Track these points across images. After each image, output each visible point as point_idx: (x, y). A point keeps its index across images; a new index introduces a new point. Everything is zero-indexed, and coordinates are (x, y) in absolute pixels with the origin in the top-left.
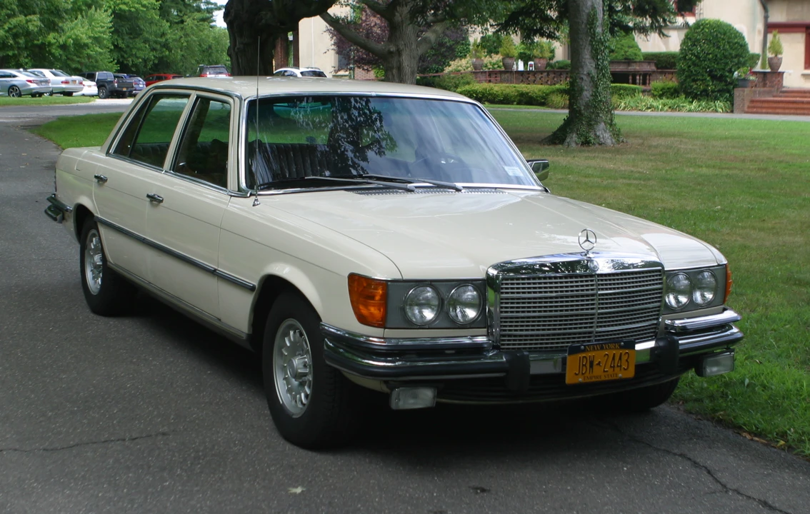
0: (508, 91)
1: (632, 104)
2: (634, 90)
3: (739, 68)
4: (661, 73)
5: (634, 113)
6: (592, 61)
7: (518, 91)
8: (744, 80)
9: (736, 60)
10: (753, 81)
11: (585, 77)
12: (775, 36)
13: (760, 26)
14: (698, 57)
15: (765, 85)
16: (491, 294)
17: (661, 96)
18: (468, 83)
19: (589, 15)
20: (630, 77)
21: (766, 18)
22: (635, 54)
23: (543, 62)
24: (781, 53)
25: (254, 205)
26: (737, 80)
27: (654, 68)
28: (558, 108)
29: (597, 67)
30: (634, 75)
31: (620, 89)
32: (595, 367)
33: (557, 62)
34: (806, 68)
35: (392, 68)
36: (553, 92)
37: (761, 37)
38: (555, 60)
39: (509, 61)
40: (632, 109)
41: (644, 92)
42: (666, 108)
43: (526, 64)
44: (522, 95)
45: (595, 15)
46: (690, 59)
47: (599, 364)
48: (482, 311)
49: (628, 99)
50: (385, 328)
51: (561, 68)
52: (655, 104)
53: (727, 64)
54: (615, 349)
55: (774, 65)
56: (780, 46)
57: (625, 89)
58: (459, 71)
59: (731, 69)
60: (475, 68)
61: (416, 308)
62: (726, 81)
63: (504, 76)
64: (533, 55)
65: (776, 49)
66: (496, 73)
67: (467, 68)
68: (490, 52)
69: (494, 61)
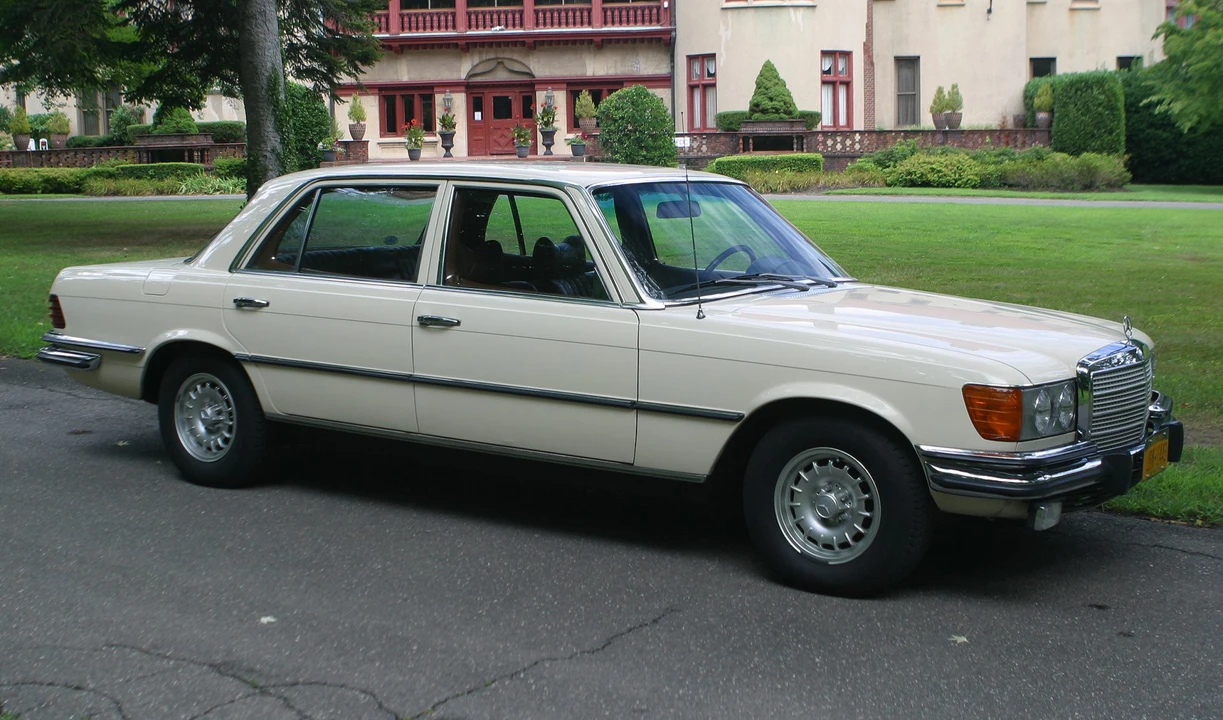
0: (27, 177)
1: (196, 187)
2: (195, 170)
3: (321, 139)
4: (221, 147)
5: (200, 197)
7: (43, 176)
8: (331, 151)
10: (341, 154)
11: (268, 155)
12: (355, 99)
15: (349, 154)
17: (229, 175)
20: (186, 154)
22: (189, 126)
23: (61, 138)
24: (364, 120)
26: (323, 152)
27: (211, 142)
28: (100, 195)
30: (191, 151)
31: (178, 168)
33: (73, 138)
36: (89, 176)
40: (196, 192)
41: (206, 170)
42: (238, 189)
44: (47, 180)
49: (189, 181)
51: (79, 146)
52: (223, 185)
53: (307, 133)
55: (357, 131)
56: (362, 111)
57: (183, 168)
62: (309, 154)
63: (17, 158)
64: (43, 131)
65: (357, 114)
66: (1, 154)
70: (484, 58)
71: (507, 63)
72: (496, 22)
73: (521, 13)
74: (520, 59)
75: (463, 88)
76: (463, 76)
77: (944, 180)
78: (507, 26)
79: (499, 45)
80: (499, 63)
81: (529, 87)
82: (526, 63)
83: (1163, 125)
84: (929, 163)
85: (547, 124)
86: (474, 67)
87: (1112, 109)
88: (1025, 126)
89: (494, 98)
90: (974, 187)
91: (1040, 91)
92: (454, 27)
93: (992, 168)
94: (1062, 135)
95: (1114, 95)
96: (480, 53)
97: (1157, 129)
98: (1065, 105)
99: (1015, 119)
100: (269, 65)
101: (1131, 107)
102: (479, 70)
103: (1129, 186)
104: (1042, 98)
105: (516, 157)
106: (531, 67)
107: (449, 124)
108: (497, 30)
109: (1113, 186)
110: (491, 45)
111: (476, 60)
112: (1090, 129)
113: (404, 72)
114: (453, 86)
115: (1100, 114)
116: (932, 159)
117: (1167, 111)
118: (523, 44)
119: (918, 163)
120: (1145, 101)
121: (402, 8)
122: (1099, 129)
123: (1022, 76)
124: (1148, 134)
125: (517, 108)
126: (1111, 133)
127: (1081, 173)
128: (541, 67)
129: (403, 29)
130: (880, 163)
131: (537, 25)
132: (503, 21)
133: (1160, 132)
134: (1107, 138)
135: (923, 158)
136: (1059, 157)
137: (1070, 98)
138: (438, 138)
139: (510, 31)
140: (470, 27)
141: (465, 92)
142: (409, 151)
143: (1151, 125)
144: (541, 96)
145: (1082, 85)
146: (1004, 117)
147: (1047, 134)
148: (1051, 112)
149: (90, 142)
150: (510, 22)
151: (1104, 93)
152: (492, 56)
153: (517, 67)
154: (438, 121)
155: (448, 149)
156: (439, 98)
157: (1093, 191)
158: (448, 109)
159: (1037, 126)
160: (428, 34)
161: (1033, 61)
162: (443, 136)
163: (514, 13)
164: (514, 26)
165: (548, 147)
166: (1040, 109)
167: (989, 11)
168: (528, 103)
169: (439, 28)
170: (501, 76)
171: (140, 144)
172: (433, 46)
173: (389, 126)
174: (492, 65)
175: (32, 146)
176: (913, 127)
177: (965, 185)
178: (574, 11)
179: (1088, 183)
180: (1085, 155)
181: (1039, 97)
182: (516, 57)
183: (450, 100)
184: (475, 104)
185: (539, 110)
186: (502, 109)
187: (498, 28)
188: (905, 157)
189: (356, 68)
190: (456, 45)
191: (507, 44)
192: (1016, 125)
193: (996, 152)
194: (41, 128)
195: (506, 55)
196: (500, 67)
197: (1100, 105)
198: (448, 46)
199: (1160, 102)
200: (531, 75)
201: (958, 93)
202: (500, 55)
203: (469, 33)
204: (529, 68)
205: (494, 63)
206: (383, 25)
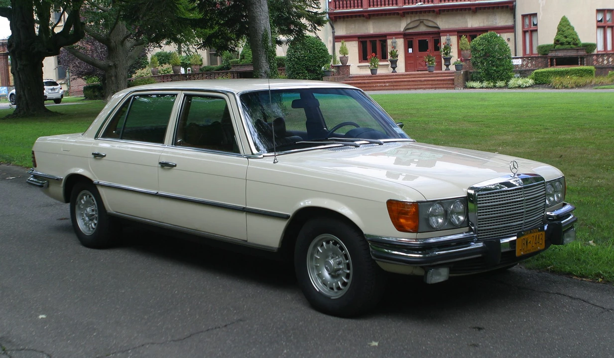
3: (324, 64)
6: (267, 64)
8: (328, 71)
9: (322, 60)
10: (333, 72)
11: (263, 74)
12: (343, 44)
13: (331, 38)
14: (298, 59)
15: (339, 74)
16: (471, 206)
19: (263, 35)
21: (333, 33)
23: (198, 67)
24: (348, 54)
25: (274, 163)
26: (324, 72)
29: (270, 67)
32: (528, 244)
33: (204, 67)
34: (360, 62)
35: (111, 77)
37: (331, 45)
38: (203, 66)
39: (177, 68)
43: (186, 70)
45: (267, 35)
46: (294, 60)
47: (530, 242)
48: (467, 216)
50: (417, 233)
51: (207, 71)
53: (317, 62)
54: (536, 232)
55: (344, 60)
56: (346, 50)
58: (143, 76)
59: (319, 65)
60: (153, 74)
61: (434, 218)
62: (317, 73)
63: (174, 78)
64: (189, 64)
65: (344, 51)
66: (167, 76)
67: (148, 74)
68: (161, 63)
69: (165, 69)
70: (413, 20)
71: (425, 22)
72: (418, 0)
74: (431, 20)
75: (402, 36)
76: (402, 30)
78: (424, 2)
79: (421, 12)
80: (421, 22)
81: (437, 34)
82: (435, 21)
85: (446, 54)
86: (407, 25)
89: (419, 41)
92: (397, 4)
96: (411, 17)
100: (263, 28)
102: (410, 26)
105: (427, 72)
106: (438, 24)
107: (394, 55)
108: (419, 4)
110: (416, 12)
111: (409, 21)
113: (371, 28)
114: (397, 35)
118: (434, 11)
125: (431, 46)
128: (443, 23)
129: (370, 6)
131: (441, 1)
138: (389, 63)
139: (426, 5)
140: (405, 4)
141: (403, 38)
142: (371, 70)
144: (443, 39)
149: (213, 69)
152: (417, 18)
153: (431, 24)
154: (389, 54)
155: (394, 68)
156: (389, 42)
158: (394, 47)
160: (383, 8)
162: (391, 61)
164: (428, 2)
165: (447, 66)
168: (437, 42)
169: (389, 5)
170: (422, 29)
171: (233, 69)
172: (386, 14)
173: (363, 57)
174: (417, 23)
175: (182, 71)
182: (430, 18)
183: (395, 42)
184: (409, 45)
185: (443, 46)
186: (423, 46)
187: (420, 3)
189: (315, 28)
190: (398, 14)
191: (425, 12)
194: (188, 62)
195: (425, 18)
196: (422, 24)
198: (394, 14)
200: (438, 28)
202: (422, 18)
203: (404, 7)
204: (437, 24)
205: (419, 22)
206: (360, 4)
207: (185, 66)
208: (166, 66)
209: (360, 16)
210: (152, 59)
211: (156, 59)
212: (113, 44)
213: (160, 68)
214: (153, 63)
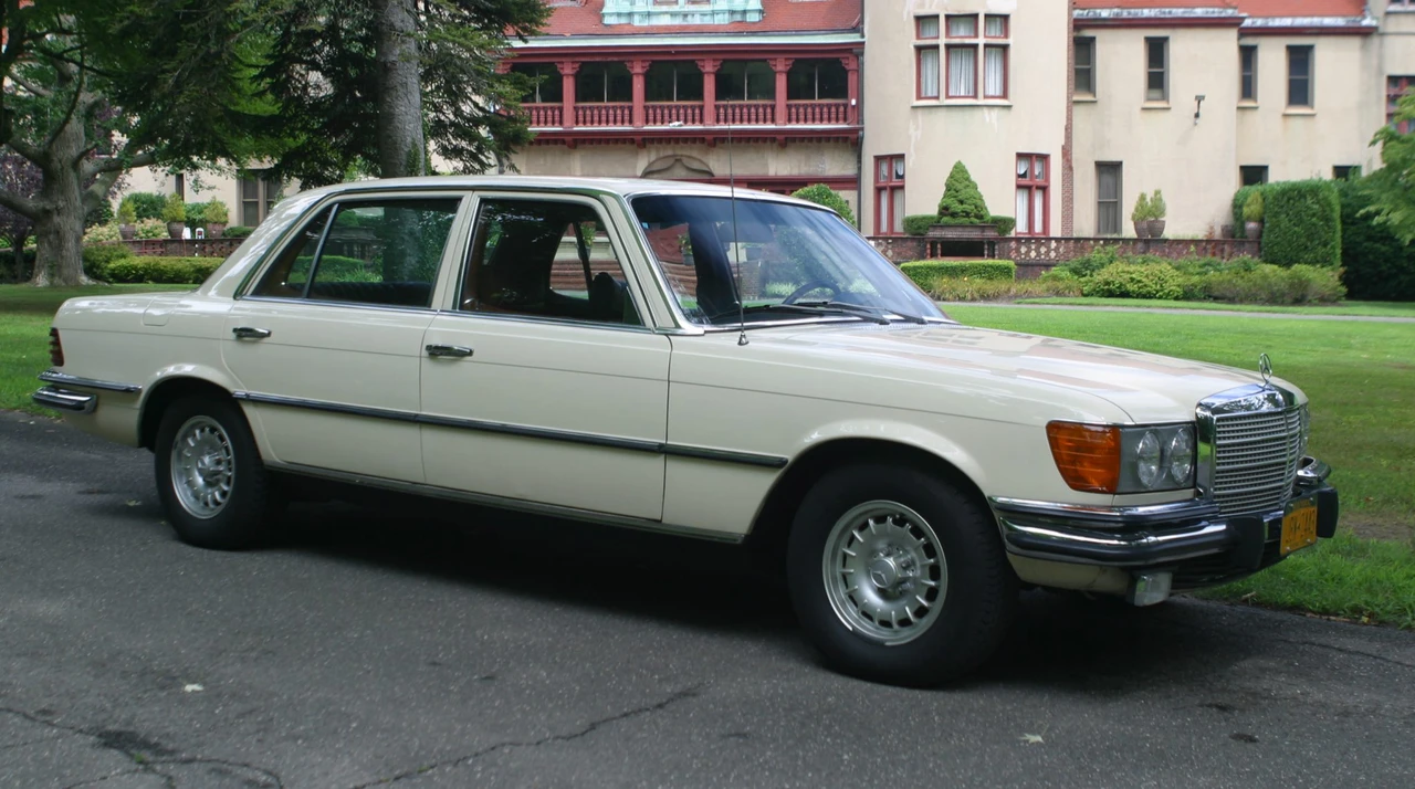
0: (179, 266)
2: (354, 266)
7: (195, 266)
18: (124, 256)
22: (350, 218)
23: (219, 228)
30: (350, 243)
33: (231, 229)
39: (176, 226)
41: (366, 267)
43: (193, 232)
44: (201, 270)
51: (237, 236)
57: (341, 263)
58: (100, 241)
60: (124, 236)
63: (170, 247)
64: (200, 220)
66: (154, 243)
67: (111, 237)
68: (140, 216)
69: (148, 228)
70: (662, 155)
71: (685, 161)
72: (674, 117)
73: (701, 108)
74: (699, 157)
76: (639, 173)
77: (1144, 291)
78: (686, 122)
79: (677, 141)
80: (677, 160)
82: (704, 160)
83: (1381, 238)
84: (1128, 272)
86: (650, 164)
87: (1327, 220)
88: (1233, 236)
90: (1177, 298)
91: (1249, 200)
92: (631, 122)
93: (1196, 279)
94: (1272, 247)
95: (1329, 205)
96: (658, 150)
97: (1376, 242)
98: (1276, 215)
99: (1223, 230)
101: (1348, 220)
102: (655, 168)
103: (1344, 302)
104: (1253, 207)
106: (710, 165)
108: (675, 125)
109: (1324, 300)
110: (668, 141)
111: (653, 157)
112: (1303, 240)
113: (577, 167)
115: (1314, 225)
116: (1132, 268)
117: (1385, 222)
118: (703, 140)
119: (1116, 272)
120: (1362, 211)
121: (577, 100)
122: (1312, 241)
123: (1232, 184)
124: (1366, 247)
126: (1325, 245)
127: (1292, 286)
128: (721, 164)
129: (577, 123)
130: (1075, 271)
131: (718, 121)
132: (682, 117)
133: (1378, 245)
134: (1321, 250)
135: (1122, 267)
136: (1269, 268)
137: (1282, 207)
139: (689, 127)
140: (647, 122)
143: (1370, 238)
145: (1295, 195)
146: (1212, 228)
147: (1256, 245)
148: (1262, 221)
150: (690, 118)
151: (1318, 203)
152: (670, 152)
153: (696, 165)
157: (1304, 305)
159: (1246, 237)
160: (603, 128)
161: (1244, 169)
163: (693, 108)
164: (693, 122)
166: (1249, 219)
167: (1197, 115)
169: (615, 122)
170: (679, 173)
172: (607, 142)
174: (670, 162)
175: (187, 234)
176: (1115, 236)
177: (1167, 296)
178: (757, 107)
179: (1298, 296)
180: (1296, 267)
181: (1249, 205)
182: (695, 154)
187: (677, 123)
188: (1103, 265)
190: (632, 141)
191: (686, 141)
192: (1224, 235)
193: (1202, 262)
194: (198, 217)
195: (684, 153)
196: (678, 165)
197: (1314, 215)
198: (624, 141)
199: (1378, 213)
200: (710, 173)
201: (1161, 200)
202: (679, 152)
203: (646, 128)
204: (708, 166)
205: (671, 161)
206: (557, 119)
207: (192, 224)
208: (150, 223)
209: (556, 142)
210: (123, 205)
211: (131, 207)
212: (56, 165)
213: (138, 226)
214: (124, 214)
